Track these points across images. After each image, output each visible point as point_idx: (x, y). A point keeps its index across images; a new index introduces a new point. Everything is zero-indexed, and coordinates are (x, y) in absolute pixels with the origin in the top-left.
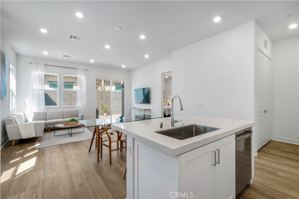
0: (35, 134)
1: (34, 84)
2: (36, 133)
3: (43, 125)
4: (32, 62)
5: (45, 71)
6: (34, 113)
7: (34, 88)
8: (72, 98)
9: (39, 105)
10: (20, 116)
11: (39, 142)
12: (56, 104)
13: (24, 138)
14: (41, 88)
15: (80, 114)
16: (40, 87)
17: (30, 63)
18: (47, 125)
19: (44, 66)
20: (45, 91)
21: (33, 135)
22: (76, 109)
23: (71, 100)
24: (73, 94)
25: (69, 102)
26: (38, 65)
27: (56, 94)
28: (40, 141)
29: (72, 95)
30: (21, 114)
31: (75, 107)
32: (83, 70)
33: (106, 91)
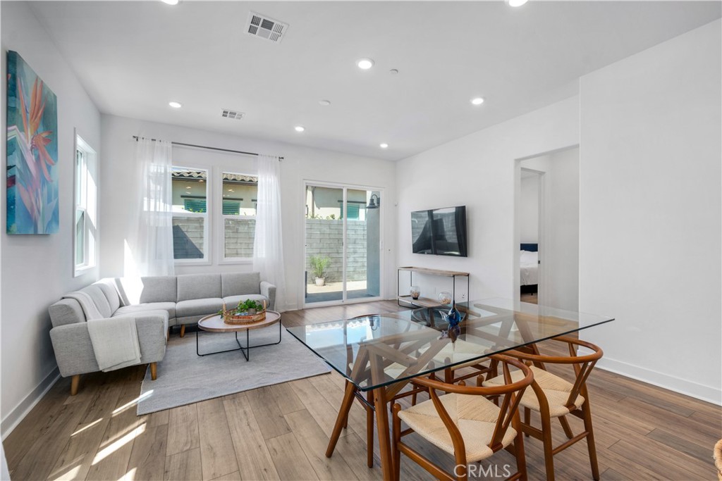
0: (139, 355)
1: (146, 199)
2: (141, 352)
3: (163, 327)
4: (141, 136)
5: (173, 161)
6: (144, 280)
7: (145, 209)
8: (237, 238)
9: (157, 256)
10: (103, 290)
11: (153, 379)
12: (201, 256)
13: (106, 371)
14: (162, 210)
15: (266, 286)
16: (161, 207)
17: (134, 137)
18: (176, 317)
19: (170, 145)
20: (173, 220)
21: (133, 357)
22: (255, 270)
23: (236, 243)
24: (242, 229)
25: (231, 247)
26: (157, 143)
27: (202, 227)
28: (156, 379)
29: (237, 229)
30: (108, 282)
31: (250, 264)
32: (272, 157)
33: (320, 221)
